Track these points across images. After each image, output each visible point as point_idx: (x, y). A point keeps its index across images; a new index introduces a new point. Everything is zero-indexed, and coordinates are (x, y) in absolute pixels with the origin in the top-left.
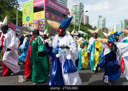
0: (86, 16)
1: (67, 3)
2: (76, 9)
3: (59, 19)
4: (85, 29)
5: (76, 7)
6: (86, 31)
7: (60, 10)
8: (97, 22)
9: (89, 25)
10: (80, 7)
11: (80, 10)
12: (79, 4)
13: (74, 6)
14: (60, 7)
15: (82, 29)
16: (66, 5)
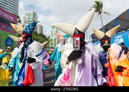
0: (40, 25)
1: (18, 10)
2: (29, 17)
3: (5, 27)
4: (38, 38)
5: (29, 15)
6: (39, 40)
7: (6, 17)
8: (51, 33)
9: (43, 34)
10: (33, 16)
11: (33, 19)
12: (33, 13)
13: (26, 14)
14: (6, 14)
15: (36, 39)
16: (18, 12)
